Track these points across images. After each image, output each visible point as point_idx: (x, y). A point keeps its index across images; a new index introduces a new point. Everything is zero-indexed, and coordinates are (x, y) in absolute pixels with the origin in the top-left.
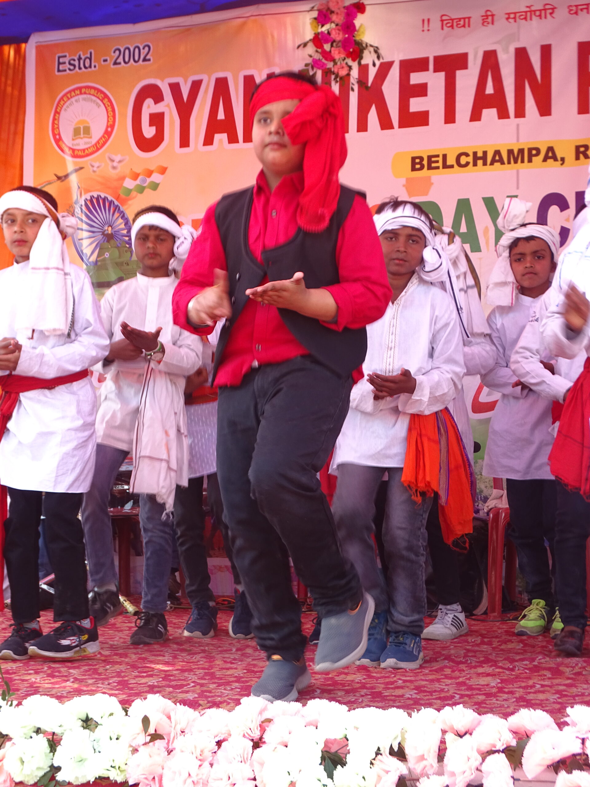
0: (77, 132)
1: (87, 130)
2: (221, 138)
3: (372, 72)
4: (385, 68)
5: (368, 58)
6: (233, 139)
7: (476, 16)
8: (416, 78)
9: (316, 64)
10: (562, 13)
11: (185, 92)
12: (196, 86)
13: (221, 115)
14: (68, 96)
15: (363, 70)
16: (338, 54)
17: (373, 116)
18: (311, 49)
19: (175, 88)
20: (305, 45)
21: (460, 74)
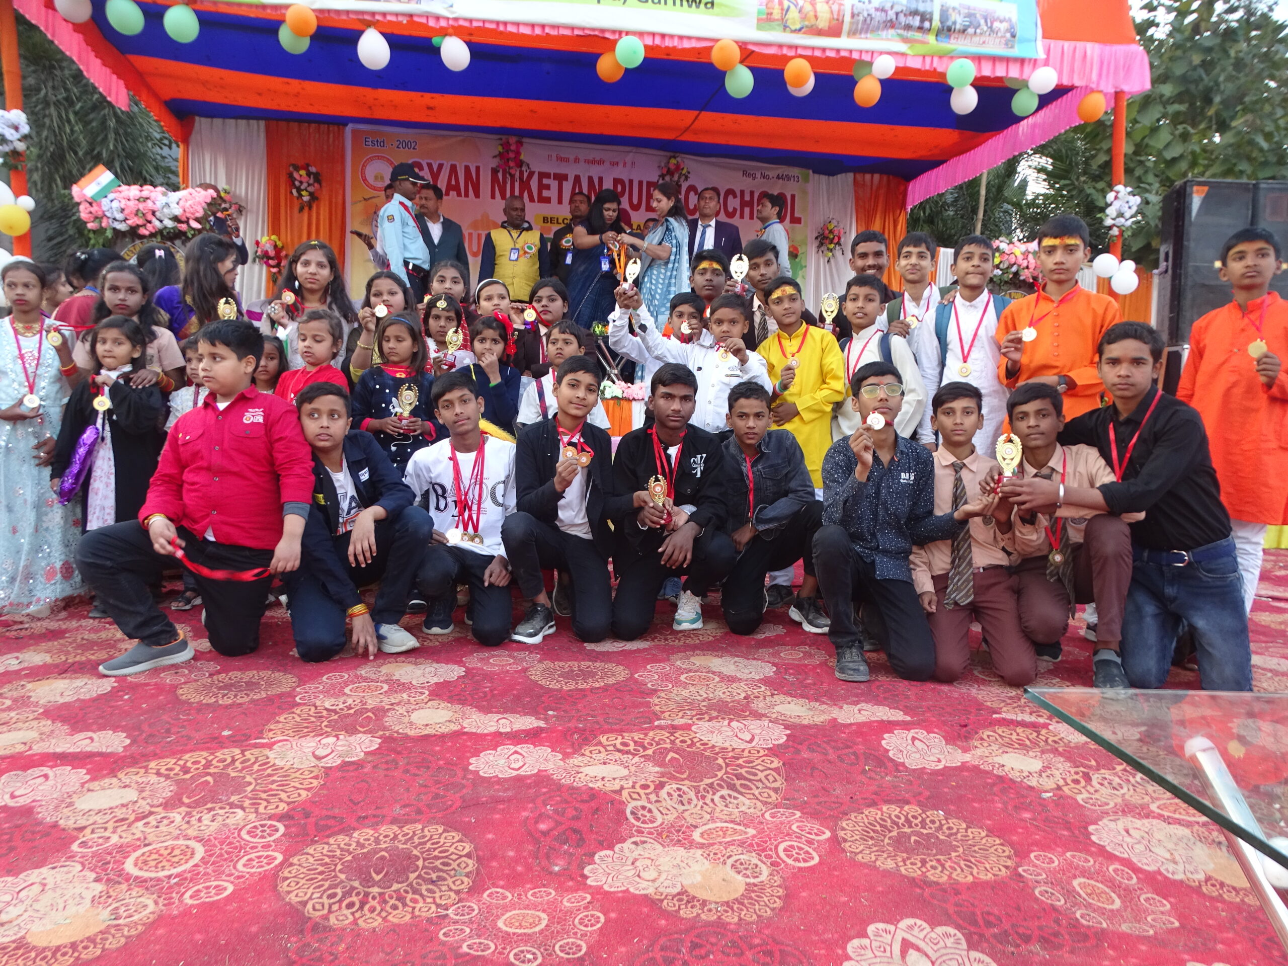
0: (376, 178)
1: (382, 178)
2: (453, 194)
3: (526, 175)
4: (531, 174)
5: (524, 169)
6: (459, 195)
7: (572, 158)
8: (545, 181)
9: (499, 166)
10: (607, 164)
11: (435, 168)
12: (441, 166)
13: (453, 182)
14: (371, 159)
15: (521, 173)
16: (512, 164)
17: (526, 195)
18: (497, 160)
19: (430, 166)
20: (495, 157)
21: (564, 183)
